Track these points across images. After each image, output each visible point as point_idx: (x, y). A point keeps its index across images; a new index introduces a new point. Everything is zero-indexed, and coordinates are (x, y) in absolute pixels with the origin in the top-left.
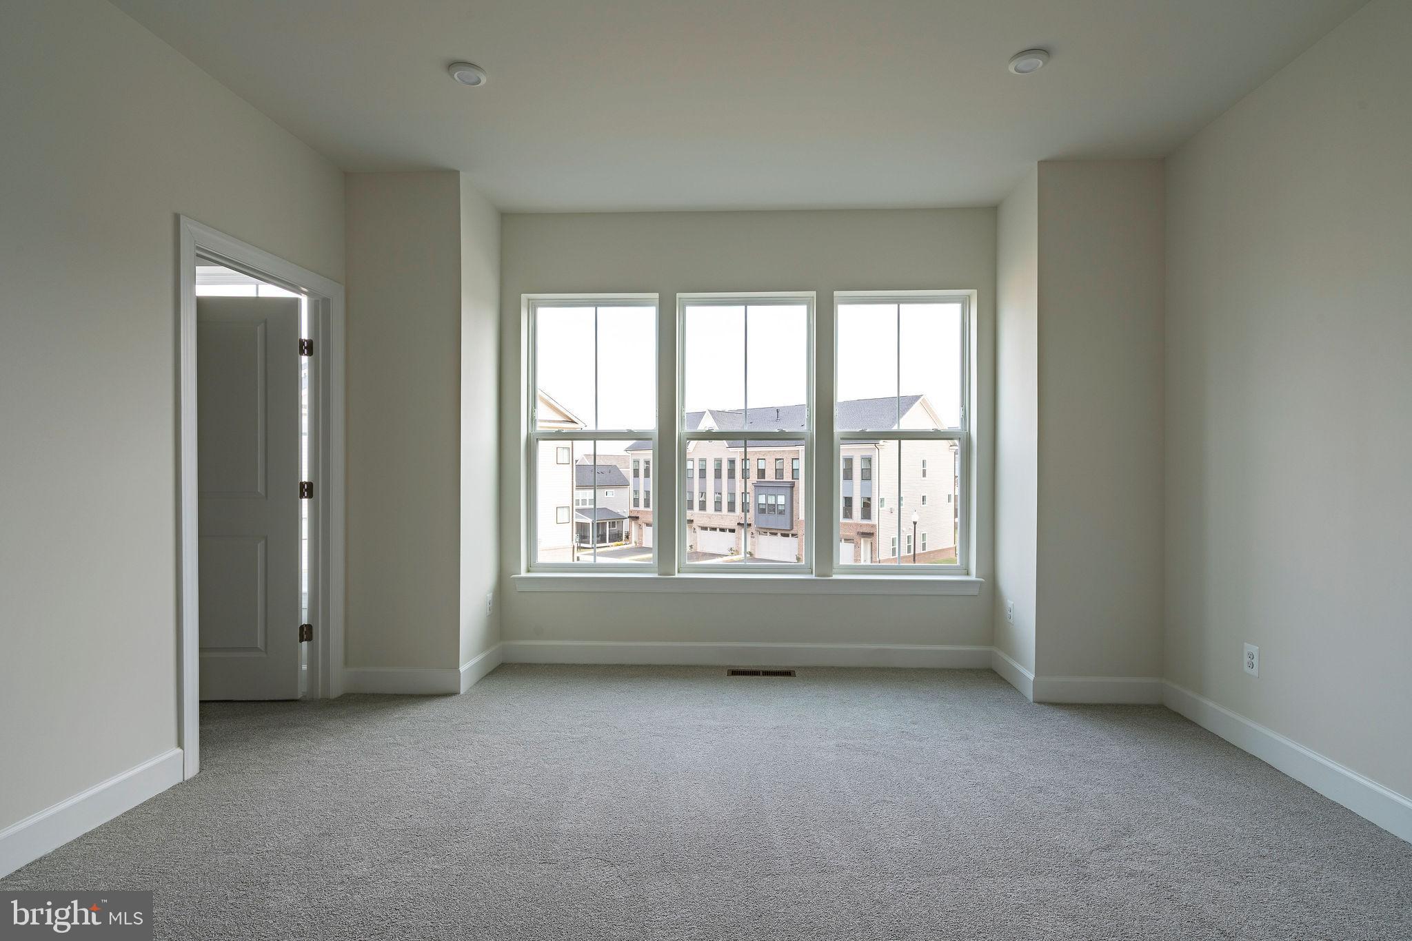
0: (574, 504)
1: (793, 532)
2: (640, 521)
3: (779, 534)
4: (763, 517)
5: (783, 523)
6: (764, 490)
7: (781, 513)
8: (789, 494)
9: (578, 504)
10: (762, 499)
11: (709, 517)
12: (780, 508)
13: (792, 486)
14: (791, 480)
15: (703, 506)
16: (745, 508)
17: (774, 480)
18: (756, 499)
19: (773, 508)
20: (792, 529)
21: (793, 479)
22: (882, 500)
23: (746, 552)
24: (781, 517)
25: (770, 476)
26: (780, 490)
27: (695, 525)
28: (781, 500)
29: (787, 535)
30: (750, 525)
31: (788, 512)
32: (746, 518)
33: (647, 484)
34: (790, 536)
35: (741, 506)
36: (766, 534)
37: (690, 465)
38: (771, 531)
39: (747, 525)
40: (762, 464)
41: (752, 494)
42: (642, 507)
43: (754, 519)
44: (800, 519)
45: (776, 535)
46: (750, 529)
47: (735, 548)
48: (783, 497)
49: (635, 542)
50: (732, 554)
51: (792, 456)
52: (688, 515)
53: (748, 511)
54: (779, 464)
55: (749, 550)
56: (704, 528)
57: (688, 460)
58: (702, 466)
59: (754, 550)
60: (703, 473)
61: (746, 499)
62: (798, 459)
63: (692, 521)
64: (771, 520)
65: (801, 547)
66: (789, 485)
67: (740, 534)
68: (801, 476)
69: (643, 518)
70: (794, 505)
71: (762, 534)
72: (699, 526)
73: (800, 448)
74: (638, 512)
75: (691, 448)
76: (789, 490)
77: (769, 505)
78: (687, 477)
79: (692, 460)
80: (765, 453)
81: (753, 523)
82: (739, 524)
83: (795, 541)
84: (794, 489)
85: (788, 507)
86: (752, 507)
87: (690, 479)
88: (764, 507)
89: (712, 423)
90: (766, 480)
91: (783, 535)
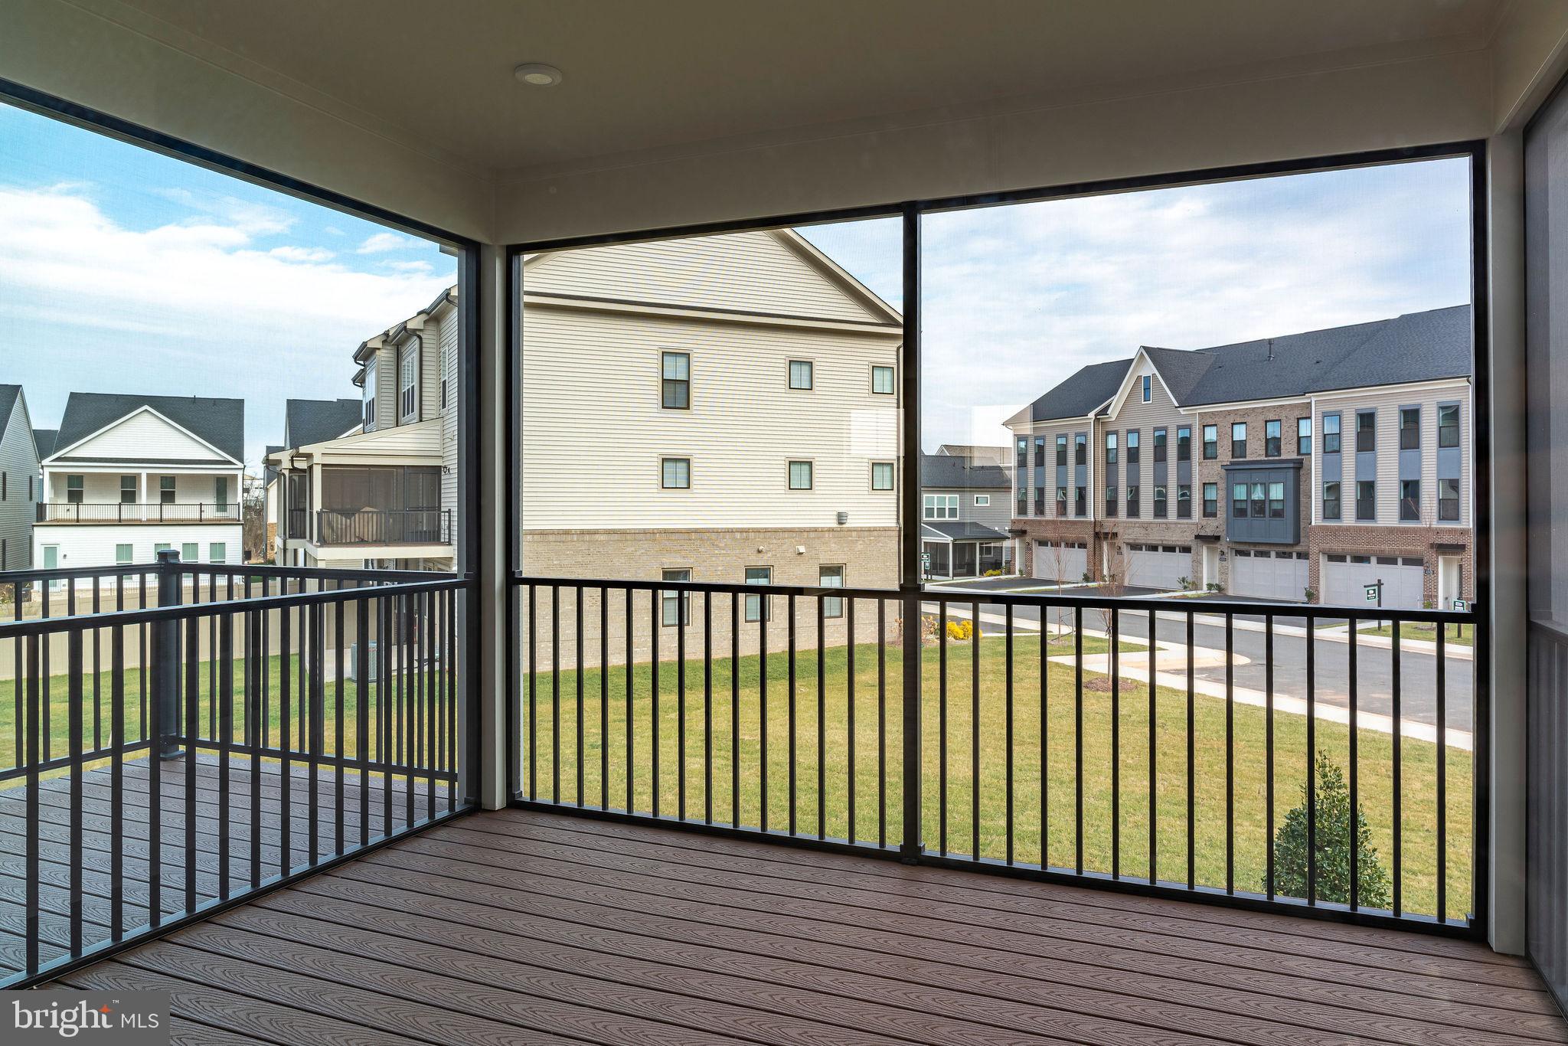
1: (1298, 548)
2: (1029, 538)
3: (1273, 554)
4: (1241, 522)
5: (1282, 532)
6: (1239, 476)
7: (1278, 514)
8: (1291, 483)
10: (1240, 493)
11: (1146, 526)
12: (1275, 506)
13: (1297, 465)
14: (1294, 456)
15: (1133, 509)
16: (1209, 510)
17: (1263, 458)
18: (1230, 491)
19: (1260, 507)
20: (1297, 542)
21: (1299, 453)
23: (1210, 586)
24: (1276, 521)
25: (1256, 452)
26: (1273, 475)
27: (1119, 542)
28: (1277, 492)
29: (1289, 556)
30: (1217, 538)
31: (1289, 513)
32: (1211, 526)
33: (1040, 477)
34: (1295, 555)
35: (1202, 507)
36: (1248, 555)
37: (1112, 442)
38: (1257, 549)
39: (1213, 539)
40: (1240, 433)
41: (1222, 485)
42: (1031, 515)
43: (1225, 527)
44: (1313, 524)
45: (1266, 554)
46: (1218, 545)
47: (1190, 579)
48: (1280, 487)
49: (1020, 571)
50: (1185, 588)
51: (1297, 413)
52: (1109, 525)
53: (1214, 515)
54: (1273, 430)
55: (1216, 581)
56: (1135, 547)
57: (1108, 433)
58: (1133, 444)
59: (1226, 581)
60: (1133, 455)
61: (1211, 494)
62: (1310, 418)
63: (1115, 535)
64: (1258, 528)
65: (1314, 575)
66: (1292, 465)
67: (1199, 554)
68: (1316, 448)
69: (1033, 533)
70: (1302, 499)
71: (1240, 553)
72: (1127, 544)
73: (1313, 398)
74: (1025, 522)
75: (1113, 413)
76: (1291, 474)
77: (1254, 502)
78: (1107, 463)
79: (1116, 433)
80: (1247, 412)
81: (1223, 534)
82: (1197, 537)
83: (1304, 564)
84: (1302, 472)
85: (1290, 505)
86: (1221, 506)
87: (1111, 464)
88: (1244, 506)
89: (1149, 369)
90: (1248, 459)
91: (1279, 555)
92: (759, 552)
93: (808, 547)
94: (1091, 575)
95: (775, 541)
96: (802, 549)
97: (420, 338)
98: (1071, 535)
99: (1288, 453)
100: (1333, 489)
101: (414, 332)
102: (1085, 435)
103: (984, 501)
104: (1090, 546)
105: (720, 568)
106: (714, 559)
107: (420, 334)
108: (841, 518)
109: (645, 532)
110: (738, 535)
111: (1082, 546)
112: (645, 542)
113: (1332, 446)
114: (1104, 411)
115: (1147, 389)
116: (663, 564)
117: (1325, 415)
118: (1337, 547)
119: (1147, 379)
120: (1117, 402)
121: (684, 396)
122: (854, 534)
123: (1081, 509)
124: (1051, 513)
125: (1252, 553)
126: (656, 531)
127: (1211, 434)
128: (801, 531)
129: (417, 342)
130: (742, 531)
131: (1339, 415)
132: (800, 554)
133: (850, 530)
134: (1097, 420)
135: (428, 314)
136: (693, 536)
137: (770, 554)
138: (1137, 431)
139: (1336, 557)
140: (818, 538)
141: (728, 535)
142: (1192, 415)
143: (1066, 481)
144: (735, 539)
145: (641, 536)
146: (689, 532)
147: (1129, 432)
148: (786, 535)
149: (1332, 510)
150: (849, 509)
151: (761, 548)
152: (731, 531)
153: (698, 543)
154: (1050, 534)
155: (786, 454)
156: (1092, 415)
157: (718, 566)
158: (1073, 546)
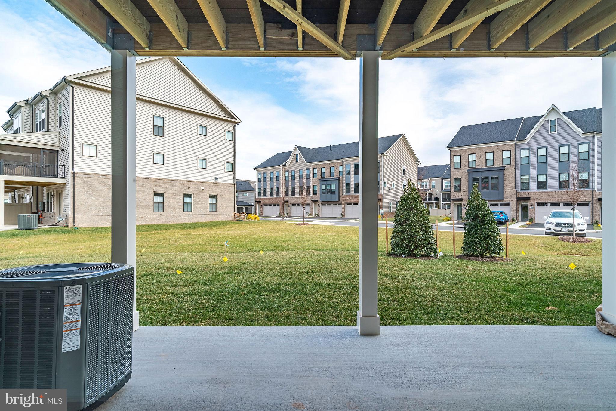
0: (236, 199)
1: (339, 202)
2: (261, 204)
3: (332, 204)
4: (324, 196)
5: (334, 198)
6: (323, 182)
7: (334, 193)
8: (337, 184)
9: (237, 199)
10: (324, 187)
11: (297, 198)
12: (333, 191)
13: (339, 179)
14: (338, 177)
15: (293, 193)
16: (315, 193)
17: (330, 177)
18: (321, 187)
19: (329, 191)
20: (339, 201)
21: (339, 176)
22: (385, 183)
23: (315, 214)
24: (334, 195)
25: (328, 176)
26: (333, 182)
27: (289, 203)
28: (334, 187)
29: (336, 204)
30: (317, 201)
31: (337, 193)
32: (316, 197)
33: (265, 185)
34: (338, 204)
35: (313, 192)
36: (326, 205)
37: (287, 174)
38: (328, 203)
39: (315, 201)
40: (323, 170)
41: (319, 185)
42: (262, 196)
43: (319, 198)
44: (343, 195)
45: (330, 205)
46: (317, 203)
47: (309, 213)
48: (335, 185)
49: (259, 214)
50: (308, 215)
51: (339, 165)
52: (286, 198)
53: (316, 194)
54: (332, 170)
55: (317, 213)
56: (294, 205)
57: (286, 171)
58: (293, 174)
59: (319, 213)
60: (293, 177)
61: (316, 188)
62: (342, 166)
63: (287, 201)
64: (329, 197)
65: (343, 210)
66: (338, 179)
67: (312, 206)
68: (344, 174)
69: (263, 202)
70: (340, 189)
71: (323, 205)
72: (291, 204)
73: (343, 160)
74: (261, 199)
75: (287, 165)
76: (337, 181)
77: (327, 190)
78: (286, 180)
79: (288, 171)
80: (325, 164)
81: (319, 200)
82: (312, 201)
83: (341, 207)
84: (340, 181)
85: (337, 189)
86: (318, 192)
87: (287, 181)
88: (324, 191)
89: (298, 152)
90: (326, 178)
91: (334, 205)
92: (189, 188)
93: (205, 188)
94: (281, 214)
95: (194, 185)
96: (203, 188)
97: (47, 99)
98: (274, 202)
99: (336, 176)
100: (348, 185)
101: (45, 97)
102: (279, 172)
103: (246, 194)
104: (281, 205)
105: (175, 193)
106: (173, 190)
107: (48, 98)
108: (216, 179)
109: (147, 178)
110: (181, 182)
111: (278, 205)
112: (147, 182)
113: (348, 173)
114: (285, 165)
115: (297, 158)
116: (154, 190)
117: (346, 165)
118: (349, 201)
119: (297, 155)
120: (288, 162)
121: (162, 132)
122: (220, 185)
123: (278, 194)
124: (268, 195)
125: (327, 204)
126: (151, 178)
127: (315, 171)
128: (203, 182)
129: (46, 101)
130: (183, 181)
131: (350, 165)
132: (203, 190)
133: (219, 183)
134: (282, 167)
135: (52, 90)
136: (165, 181)
137: (192, 189)
138: (294, 171)
139: (349, 204)
140: (209, 185)
141: (177, 182)
142: (310, 165)
143: (273, 186)
144: (180, 183)
145: (146, 180)
146: (164, 180)
147: (292, 171)
148: (198, 183)
149: (348, 191)
150: (218, 176)
151: (189, 187)
152: (179, 181)
153: (167, 184)
154: (268, 202)
155: (198, 156)
156: (281, 166)
157: (174, 192)
158: (275, 205)
